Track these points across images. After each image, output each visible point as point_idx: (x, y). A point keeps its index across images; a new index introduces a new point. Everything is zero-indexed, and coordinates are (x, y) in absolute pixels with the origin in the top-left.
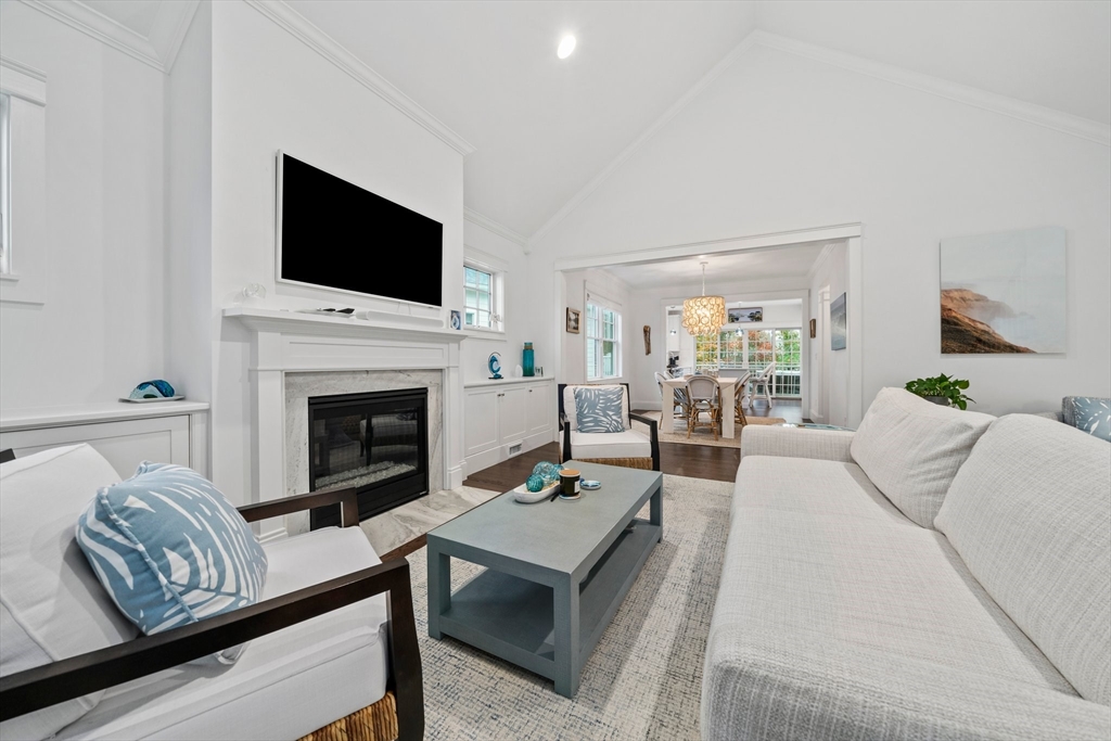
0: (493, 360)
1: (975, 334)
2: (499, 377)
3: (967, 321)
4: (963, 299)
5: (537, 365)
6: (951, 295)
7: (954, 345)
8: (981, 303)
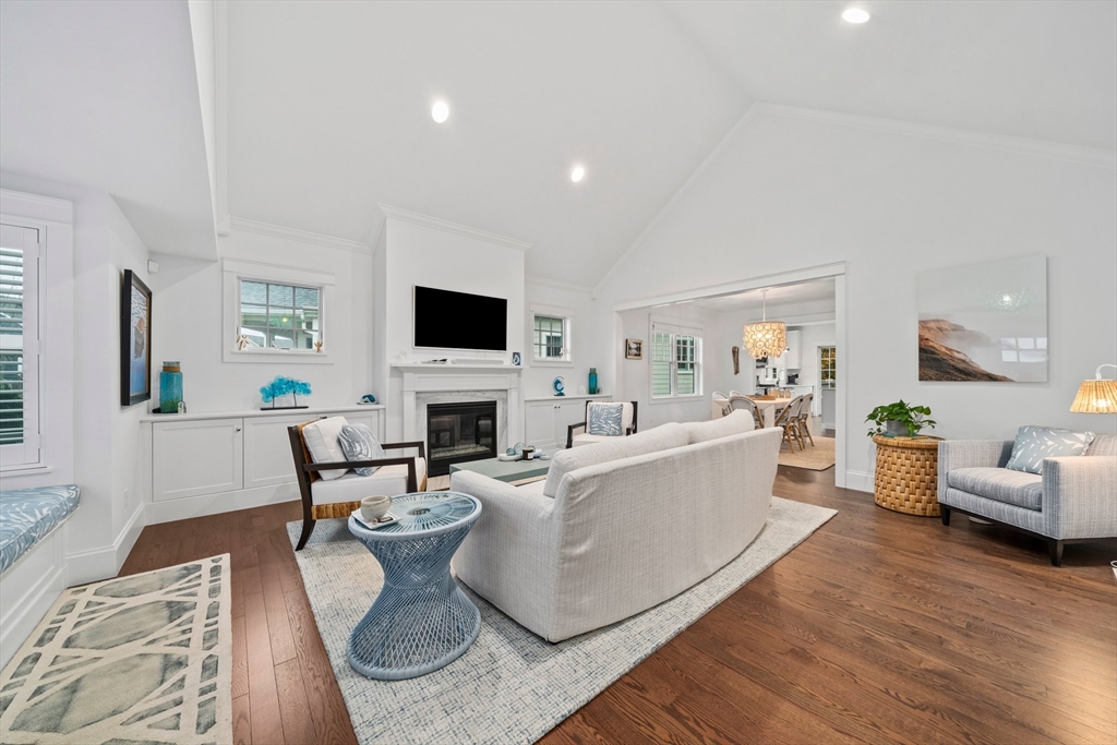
0: (557, 382)
1: (952, 363)
2: (562, 394)
3: (943, 350)
4: (940, 329)
5: (599, 386)
6: (929, 325)
7: (931, 373)
8: (958, 333)
